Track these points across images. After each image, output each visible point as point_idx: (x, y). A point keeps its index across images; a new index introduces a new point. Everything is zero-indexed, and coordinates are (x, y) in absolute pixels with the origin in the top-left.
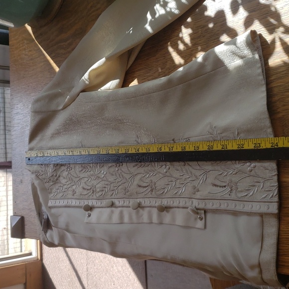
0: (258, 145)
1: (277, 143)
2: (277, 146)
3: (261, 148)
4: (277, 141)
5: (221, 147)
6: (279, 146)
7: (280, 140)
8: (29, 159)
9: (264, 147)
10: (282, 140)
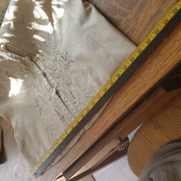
0: (157, 31)
1: (166, 20)
2: (168, 21)
3: (160, 31)
4: (166, 18)
5: (138, 53)
6: (169, 20)
7: (166, 16)
8: (36, 174)
9: (161, 29)
10: (167, 15)
